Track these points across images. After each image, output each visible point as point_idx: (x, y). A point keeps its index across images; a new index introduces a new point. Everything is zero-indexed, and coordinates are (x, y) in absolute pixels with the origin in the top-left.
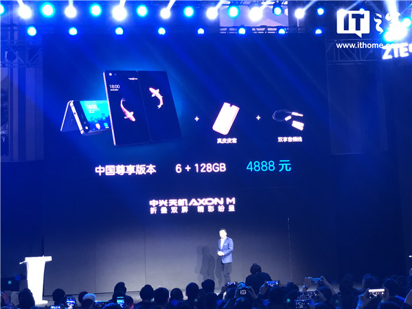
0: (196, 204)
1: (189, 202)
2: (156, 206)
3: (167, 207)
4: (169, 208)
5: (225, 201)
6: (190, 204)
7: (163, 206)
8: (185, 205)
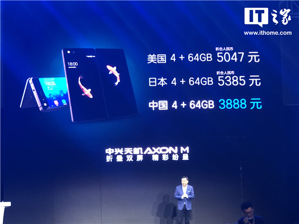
0: (151, 152)
1: (144, 151)
2: (112, 154)
3: (123, 155)
4: (124, 157)
5: (179, 150)
6: (145, 153)
7: (119, 154)
8: (140, 154)
